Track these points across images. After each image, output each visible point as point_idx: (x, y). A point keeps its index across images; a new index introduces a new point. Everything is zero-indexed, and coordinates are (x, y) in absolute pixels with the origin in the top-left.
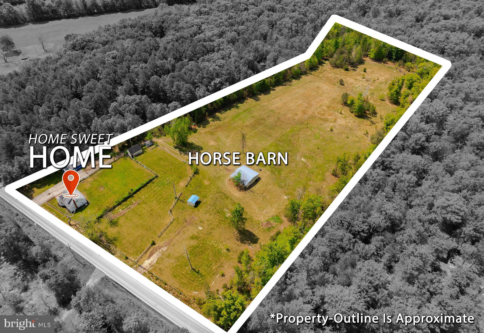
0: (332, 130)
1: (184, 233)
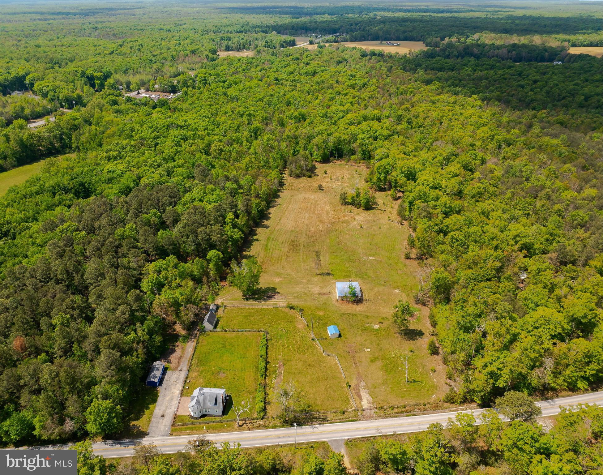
0: (361, 227)
1: (361, 362)
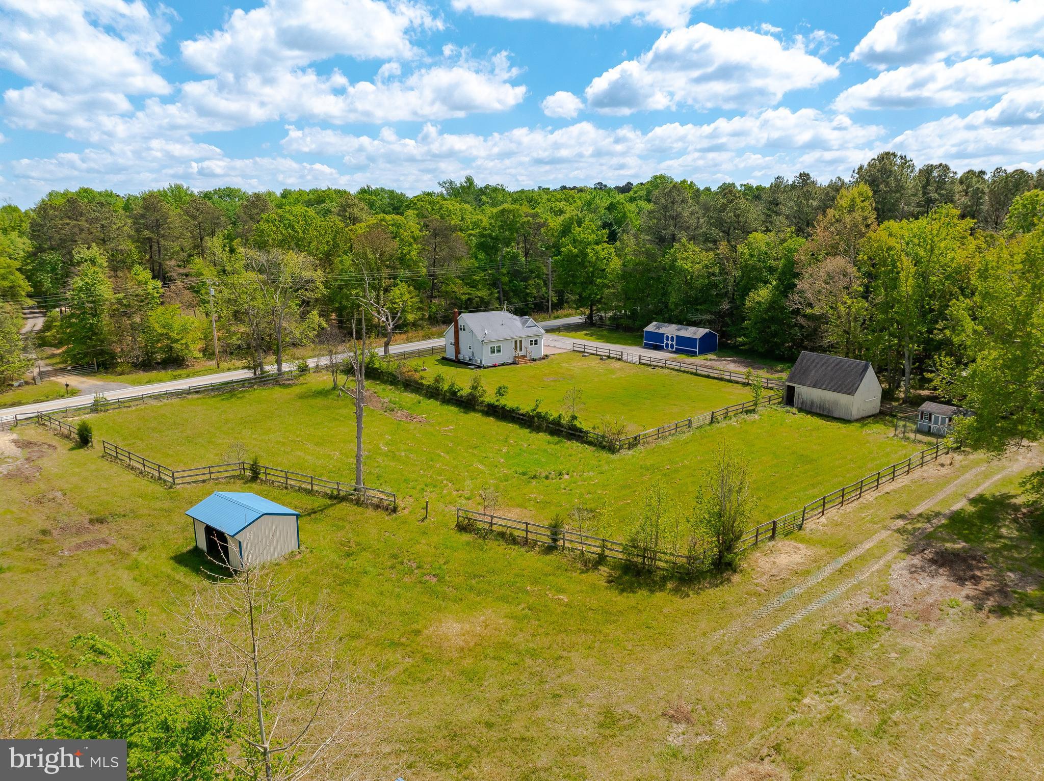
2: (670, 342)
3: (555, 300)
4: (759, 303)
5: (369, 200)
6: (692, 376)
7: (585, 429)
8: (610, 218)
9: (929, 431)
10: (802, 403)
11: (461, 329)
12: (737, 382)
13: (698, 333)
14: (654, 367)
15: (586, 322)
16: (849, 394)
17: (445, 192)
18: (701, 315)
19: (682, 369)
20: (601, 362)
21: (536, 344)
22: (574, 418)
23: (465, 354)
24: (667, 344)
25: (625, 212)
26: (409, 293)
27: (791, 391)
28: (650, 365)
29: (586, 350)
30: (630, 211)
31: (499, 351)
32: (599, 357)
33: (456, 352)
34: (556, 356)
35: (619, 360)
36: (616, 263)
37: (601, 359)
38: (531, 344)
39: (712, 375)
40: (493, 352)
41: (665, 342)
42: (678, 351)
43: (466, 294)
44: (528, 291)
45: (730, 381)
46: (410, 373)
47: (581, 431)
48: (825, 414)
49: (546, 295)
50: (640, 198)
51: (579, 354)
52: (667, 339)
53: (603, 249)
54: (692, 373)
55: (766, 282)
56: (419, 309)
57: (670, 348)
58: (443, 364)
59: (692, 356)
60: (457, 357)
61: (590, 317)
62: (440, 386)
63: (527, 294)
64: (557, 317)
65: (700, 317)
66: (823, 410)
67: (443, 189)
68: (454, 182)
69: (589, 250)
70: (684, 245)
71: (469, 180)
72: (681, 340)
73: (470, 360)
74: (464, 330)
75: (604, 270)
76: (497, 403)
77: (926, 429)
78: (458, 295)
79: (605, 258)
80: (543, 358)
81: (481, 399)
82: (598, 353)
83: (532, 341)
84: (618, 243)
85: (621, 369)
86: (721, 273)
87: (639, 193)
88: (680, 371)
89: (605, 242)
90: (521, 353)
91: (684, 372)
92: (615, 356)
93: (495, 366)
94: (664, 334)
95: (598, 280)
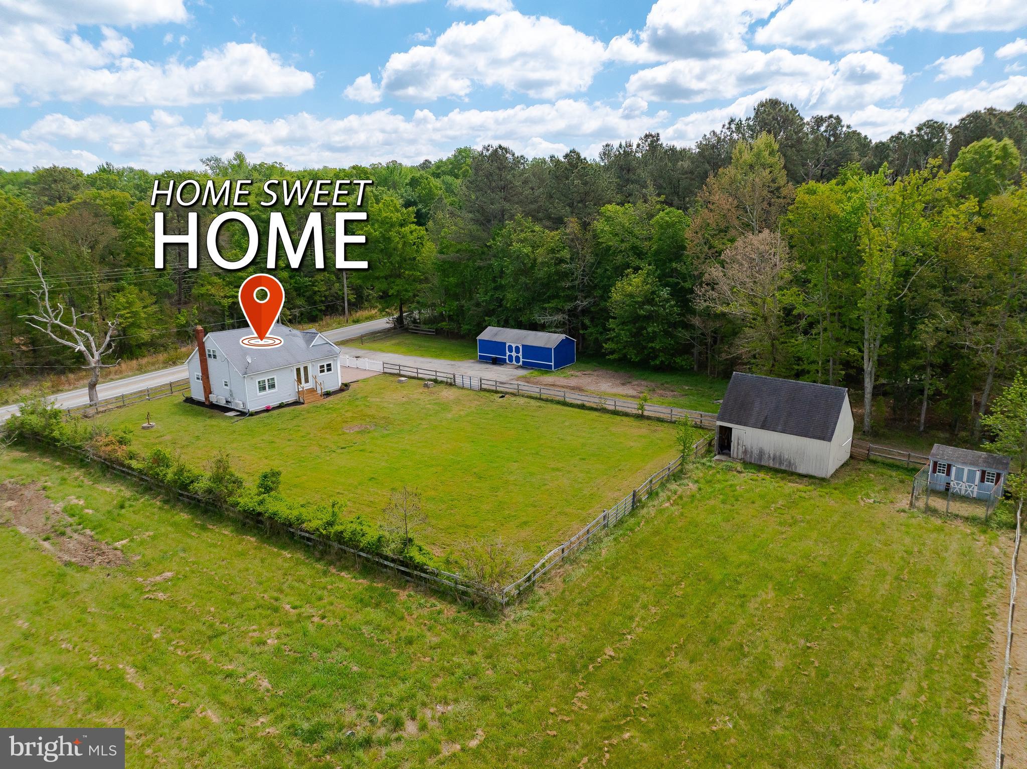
2: (514, 354)
3: (352, 298)
4: (631, 295)
5: (107, 179)
6: (559, 407)
7: (431, 565)
8: (413, 195)
9: (947, 490)
10: (745, 452)
11: (210, 356)
12: (626, 415)
13: (550, 340)
14: (503, 395)
15: (394, 328)
16: (823, 439)
17: (210, 172)
18: (551, 315)
19: (543, 396)
20: (426, 390)
21: (329, 370)
22: (408, 542)
23: (219, 397)
24: (510, 357)
25: (430, 189)
26: (142, 299)
27: (725, 434)
28: (496, 392)
29: (402, 373)
30: (436, 188)
31: (272, 386)
32: (422, 383)
33: (205, 391)
34: (361, 384)
35: (451, 384)
36: (429, 251)
37: (426, 386)
38: (322, 371)
39: (587, 404)
40: (262, 388)
41: (508, 353)
42: (525, 366)
43: (229, 297)
44: (316, 289)
45: (615, 413)
46: (109, 448)
47: (421, 568)
48: (783, 468)
49: (340, 293)
50: (444, 173)
51: (392, 378)
52: (511, 350)
53: (411, 232)
54: (558, 403)
55: (637, 269)
56: (160, 321)
57: (514, 362)
58: (186, 412)
59: (547, 372)
60: (207, 398)
61: (400, 320)
62: (162, 471)
63: (315, 293)
64: (357, 321)
65: (549, 318)
66: (781, 463)
67: (208, 168)
68: (220, 159)
69: (392, 233)
70: (520, 224)
71: (239, 157)
72: (529, 351)
73: (227, 402)
74: (215, 357)
75: (414, 259)
76: (259, 509)
77: (942, 488)
78: (217, 299)
79: (414, 244)
80: (341, 390)
81: (231, 500)
82: (420, 376)
83: (322, 367)
84: (430, 224)
85: (457, 401)
86: (571, 259)
87: (443, 169)
88: (540, 399)
89: (413, 223)
90: (307, 386)
91: (547, 400)
92: (445, 380)
93: (268, 410)
94: (505, 344)
95: (407, 272)
